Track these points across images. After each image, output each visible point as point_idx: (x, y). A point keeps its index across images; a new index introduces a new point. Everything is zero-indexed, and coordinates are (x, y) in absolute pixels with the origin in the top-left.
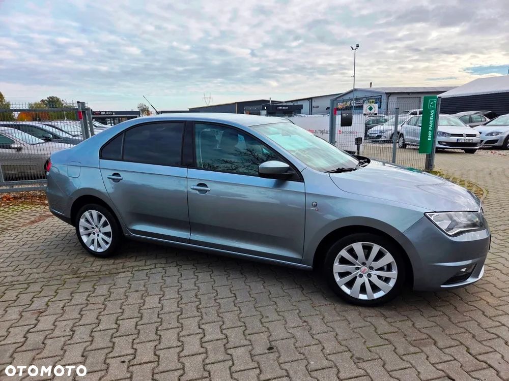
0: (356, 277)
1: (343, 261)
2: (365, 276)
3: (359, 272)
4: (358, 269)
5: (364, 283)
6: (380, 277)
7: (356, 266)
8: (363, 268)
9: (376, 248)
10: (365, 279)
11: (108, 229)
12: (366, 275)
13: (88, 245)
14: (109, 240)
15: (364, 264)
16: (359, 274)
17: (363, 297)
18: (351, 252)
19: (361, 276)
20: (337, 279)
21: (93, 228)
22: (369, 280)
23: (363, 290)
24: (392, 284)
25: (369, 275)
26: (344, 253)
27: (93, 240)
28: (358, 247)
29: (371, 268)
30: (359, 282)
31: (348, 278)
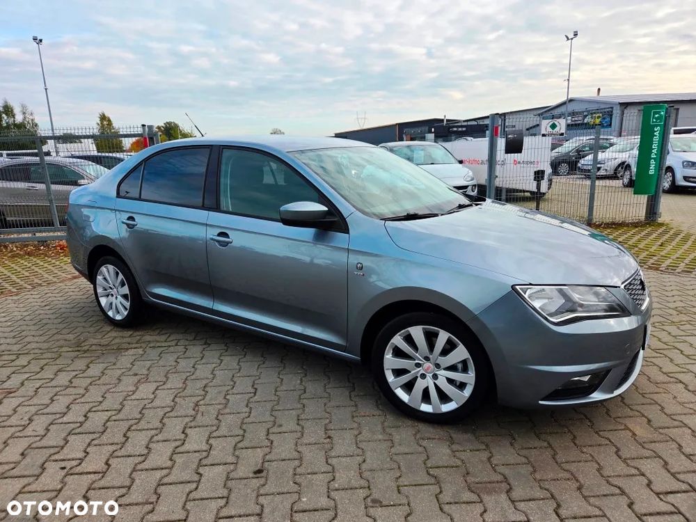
0: (417, 377)
1: (398, 353)
2: (429, 376)
3: (421, 370)
4: (418, 365)
5: (427, 388)
6: (450, 381)
7: (417, 362)
8: (427, 365)
9: (443, 336)
10: (429, 382)
11: (126, 290)
12: (431, 375)
13: (106, 310)
14: (128, 304)
15: (427, 359)
16: (421, 372)
17: (426, 408)
18: (409, 339)
19: (423, 376)
20: (390, 378)
21: (111, 288)
22: (435, 383)
23: (426, 397)
24: (467, 392)
25: (435, 377)
26: (398, 340)
27: (111, 304)
28: (417, 332)
29: (438, 366)
30: (420, 385)
31: (405, 379)
